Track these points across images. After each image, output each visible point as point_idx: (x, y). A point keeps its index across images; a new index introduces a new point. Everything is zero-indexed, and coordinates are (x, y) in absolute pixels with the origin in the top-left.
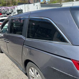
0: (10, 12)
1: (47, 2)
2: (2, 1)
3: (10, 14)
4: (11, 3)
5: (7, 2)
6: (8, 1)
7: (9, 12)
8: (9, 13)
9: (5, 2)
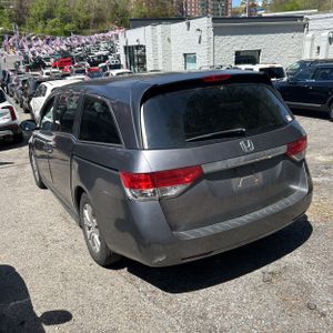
0: (105, 53)
1: (260, 4)
2: (76, 10)
3: (100, 62)
4: (108, 15)
5: (92, 15)
6: (100, 10)
7: (99, 53)
8: (99, 57)
9: (88, 12)
